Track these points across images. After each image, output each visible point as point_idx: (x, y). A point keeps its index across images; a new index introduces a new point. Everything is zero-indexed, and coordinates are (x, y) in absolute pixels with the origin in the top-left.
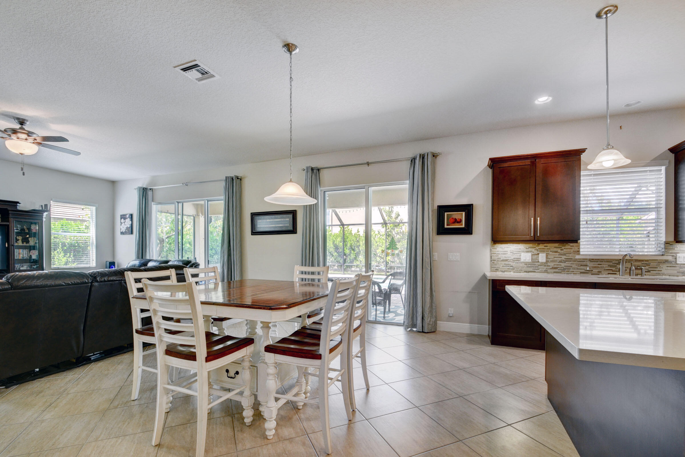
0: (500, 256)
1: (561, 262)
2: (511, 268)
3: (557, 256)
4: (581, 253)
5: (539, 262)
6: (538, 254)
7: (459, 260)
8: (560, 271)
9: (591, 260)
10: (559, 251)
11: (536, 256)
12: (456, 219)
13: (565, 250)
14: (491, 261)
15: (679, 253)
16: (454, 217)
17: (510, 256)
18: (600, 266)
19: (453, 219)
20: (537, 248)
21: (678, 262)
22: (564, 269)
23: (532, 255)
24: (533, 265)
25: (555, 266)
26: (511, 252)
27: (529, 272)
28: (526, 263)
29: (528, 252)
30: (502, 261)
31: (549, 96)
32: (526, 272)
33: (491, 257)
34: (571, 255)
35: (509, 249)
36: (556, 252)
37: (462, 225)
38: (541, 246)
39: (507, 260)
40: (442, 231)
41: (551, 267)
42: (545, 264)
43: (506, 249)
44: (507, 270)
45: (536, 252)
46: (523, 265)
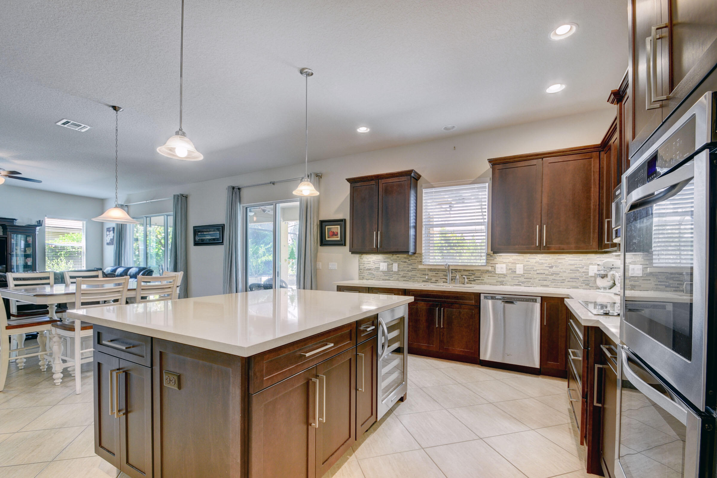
0: (365, 265)
1: (408, 271)
2: (373, 276)
3: (406, 266)
4: (423, 263)
5: (392, 271)
6: (392, 264)
7: (336, 269)
8: (408, 279)
9: (431, 270)
10: (407, 261)
11: (390, 266)
12: (334, 232)
13: (411, 260)
14: (359, 270)
15: (497, 264)
16: (333, 230)
17: (372, 266)
18: (437, 275)
19: (332, 232)
20: (392, 258)
21: (496, 273)
22: (411, 278)
23: (388, 265)
24: (389, 273)
25: (404, 275)
26: (373, 262)
27: (386, 280)
28: (383, 272)
29: (385, 262)
30: (366, 270)
31: (367, 127)
32: (383, 280)
33: (359, 266)
34: (415, 265)
35: (372, 259)
36: (405, 262)
37: (338, 237)
38: (395, 257)
39: (370, 269)
40: (323, 242)
41: (401, 276)
42: (397, 273)
43: (370, 259)
44: (370, 278)
45: (391, 262)
46: (381, 273)
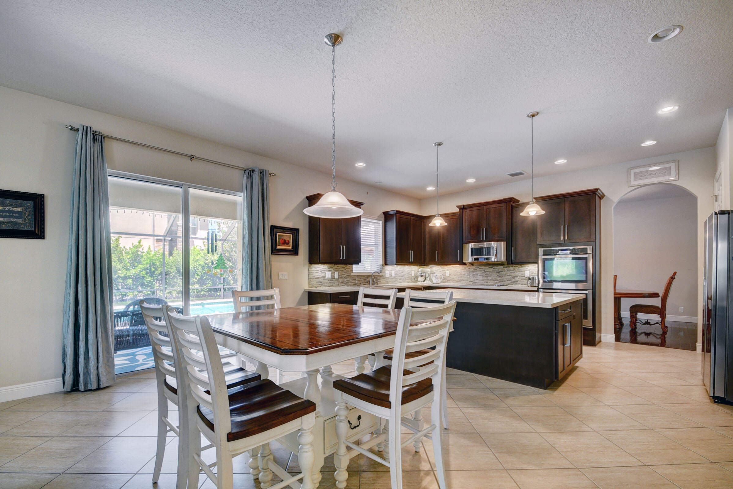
0: (315, 274)
1: (345, 278)
2: (321, 284)
3: (343, 274)
4: (354, 271)
5: (335, 278)
6: (334, 273)
7: (286, 279)
8: (344, 284)
9: (358, 276)
10: (344, 270)
11: (333, 274)
12: (285, 240)
13: (346, 269)
14: (309, 279)
15: (386, 272)
16: (284, 238)
17: (320, 275)
18: (360, 280)
19: (283, 240)
20: (334, 268)
21: (386, 276)
22: (347, 283)
23: (332, 273)
24: (332, 281)
25: (343, 281)
26: (320, 271)
27: (330, 286)
28: (328, 279)
29: (329, 271)
30: (316, 278)
31: (364, 163)
32: (329, 286)
33: (309, 275)
34: (349, 273)
35: (320, 269)
36: (343, 271)
37: (290, 246)
38: (336, 266)
39: (318, 278)
40: (274, 250)
41: (340, 282)
42: (337, 280)
43: (318, 269)
44: (318, 285)
45: (333, 271)
46: (327, 281)
